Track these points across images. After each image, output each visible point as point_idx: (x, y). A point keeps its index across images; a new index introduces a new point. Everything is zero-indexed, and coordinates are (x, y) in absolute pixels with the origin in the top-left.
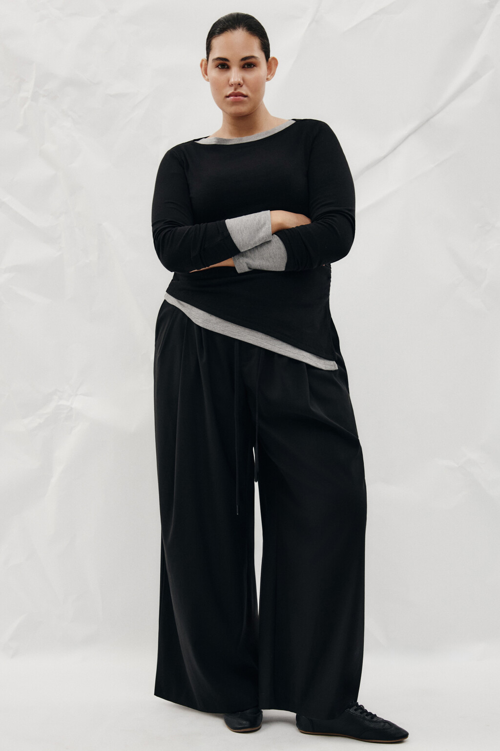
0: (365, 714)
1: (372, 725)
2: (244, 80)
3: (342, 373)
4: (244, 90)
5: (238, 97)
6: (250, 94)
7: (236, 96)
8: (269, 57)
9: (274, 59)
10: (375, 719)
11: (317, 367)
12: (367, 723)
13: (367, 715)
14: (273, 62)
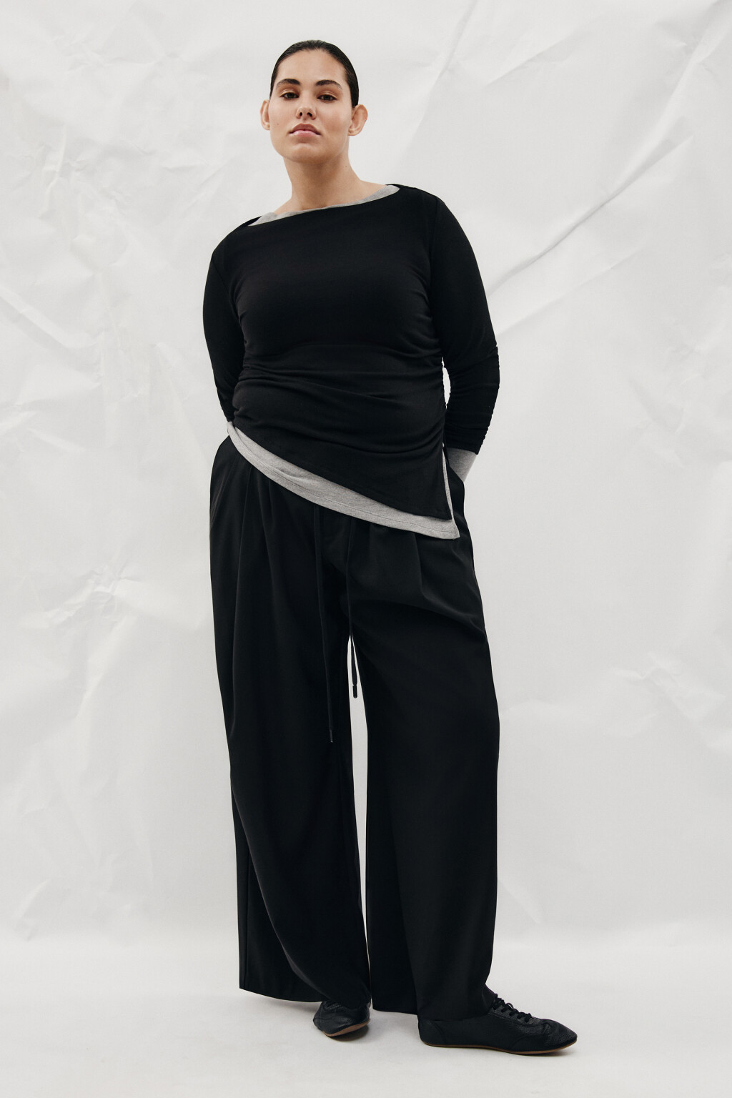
0: (516, 1015)
1: (527, 1030)
2: (317, 111)
3: (464, 543)
4: (317, 125)
5: (307, 132)
6: (324, 131)
7: (304, 130)
8: (357, 104)
9: (362, 107)
10: (530, 1022)
11: (433, 536)
12: (521, 1028)
13: (519, 1017)
14: (361, 111)
